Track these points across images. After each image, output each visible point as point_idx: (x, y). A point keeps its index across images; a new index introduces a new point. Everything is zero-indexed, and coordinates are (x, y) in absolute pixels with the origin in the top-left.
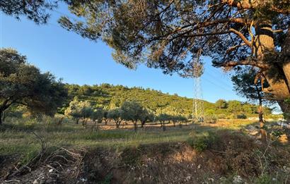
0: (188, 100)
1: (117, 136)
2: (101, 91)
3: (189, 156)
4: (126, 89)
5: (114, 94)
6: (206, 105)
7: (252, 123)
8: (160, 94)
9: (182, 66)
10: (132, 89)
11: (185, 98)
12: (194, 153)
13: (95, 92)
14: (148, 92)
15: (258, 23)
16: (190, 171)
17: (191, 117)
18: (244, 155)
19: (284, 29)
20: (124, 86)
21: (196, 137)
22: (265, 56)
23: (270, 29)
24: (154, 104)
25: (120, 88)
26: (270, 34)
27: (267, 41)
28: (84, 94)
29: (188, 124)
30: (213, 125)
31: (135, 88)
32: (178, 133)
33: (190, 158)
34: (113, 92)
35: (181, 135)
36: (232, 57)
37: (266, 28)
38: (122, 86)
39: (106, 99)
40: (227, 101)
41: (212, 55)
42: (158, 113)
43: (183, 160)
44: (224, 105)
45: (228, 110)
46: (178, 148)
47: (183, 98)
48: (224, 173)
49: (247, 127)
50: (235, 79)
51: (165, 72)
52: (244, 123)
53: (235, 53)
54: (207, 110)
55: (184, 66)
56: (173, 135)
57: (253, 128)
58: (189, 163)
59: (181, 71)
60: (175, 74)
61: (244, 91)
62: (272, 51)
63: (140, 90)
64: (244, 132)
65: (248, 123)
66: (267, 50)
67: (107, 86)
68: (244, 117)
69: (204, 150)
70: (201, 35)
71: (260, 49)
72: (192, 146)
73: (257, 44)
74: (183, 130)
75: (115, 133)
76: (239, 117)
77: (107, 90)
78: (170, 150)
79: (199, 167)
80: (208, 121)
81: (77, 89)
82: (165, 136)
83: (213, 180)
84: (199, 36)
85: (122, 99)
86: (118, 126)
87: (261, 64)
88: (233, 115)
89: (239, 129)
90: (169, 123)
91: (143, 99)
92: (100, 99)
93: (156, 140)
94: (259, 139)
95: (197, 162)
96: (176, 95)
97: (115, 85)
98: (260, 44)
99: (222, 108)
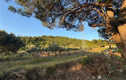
0: (80, 40)
1: (47, 60)
2: (42, 39)
3: (79, 67)
4: (53, 37)
5: (48, 40)
6: (88, 42)
7: (107, 49)
8: (68, 39)
9: (74, 26)
10: (56, 37)
11: (79, 39)
12: (81, 66)
13: (39, 39)
14: (63, 38)
15: (106, 5)
16: (79, 75)
17: (81, 48)
18: (102, 66)
19: (119, 7)
20: (52, 36)
21: (82, 58)
22: (110, 21)
23: (112, 8)
24: (65, 43)
25: (50, 37)
26: (112, 10)
27: (110, 14)
28: (34, 41)
29: (80, 51)
30: (90, 51)
31: (57, 37)
32: (75, 56)
33: (79, 69)
34: (47, 39)
35: (76, 57)
36: (96, 21)
37: (110, 7)
38: (51, 36)
39: (45, 42)
40: (97, 40)
41: (88, 21)
42: (66, 47)
43: (76, 70)
44: (96, 42)
45: (97, 43)
46: (74, 64)
47: (78, 40)
48: (94, 74)
49: (105, 51)
50: (99, 31)
51: (67, 30)
52: (103, 49)
53: (98, 19)
54: (88, 44)
55: (75, 26)
56: (72, 58)
57: (107, 51)
58: (79, 71)
59: (74, 29)
60: (72, 30)
61: (103, 36)
62: (113, 19)
63: (59, 37)
64: (104, 53)
65: (105, 49)
66: (110, 18)
67: (45, 36)
68: (104, 46)
69: (85, 64)
70: (82, 12)
71: (107, 18)
72: (80, 63)
73: (106, 15)
74: (77, 55)
75: (46, 59)
76: (102, 46)
77: (45, 38)
78: (70, 66)
79: (83, 72)
80: (89, 49)
81: (31, 38)
82: (69, 58)
83: (89, 78)
84: (81, 12)
85: (51, 42)
86: (48, 54)
87: (108, 25)
88: (99, 46)
89: (101, 52)
90: (72, 51)
91: (61, 41)
92: (42, 42)
93: (64, 61)
94: (110, 56)
95: (82, 70)
96: (75, 38)
97: (48, 36)
98: (107, 16)
99: (94, 43)
